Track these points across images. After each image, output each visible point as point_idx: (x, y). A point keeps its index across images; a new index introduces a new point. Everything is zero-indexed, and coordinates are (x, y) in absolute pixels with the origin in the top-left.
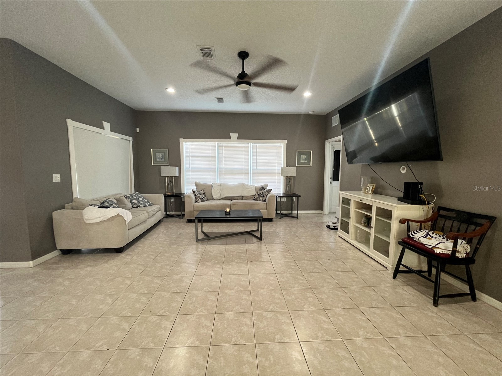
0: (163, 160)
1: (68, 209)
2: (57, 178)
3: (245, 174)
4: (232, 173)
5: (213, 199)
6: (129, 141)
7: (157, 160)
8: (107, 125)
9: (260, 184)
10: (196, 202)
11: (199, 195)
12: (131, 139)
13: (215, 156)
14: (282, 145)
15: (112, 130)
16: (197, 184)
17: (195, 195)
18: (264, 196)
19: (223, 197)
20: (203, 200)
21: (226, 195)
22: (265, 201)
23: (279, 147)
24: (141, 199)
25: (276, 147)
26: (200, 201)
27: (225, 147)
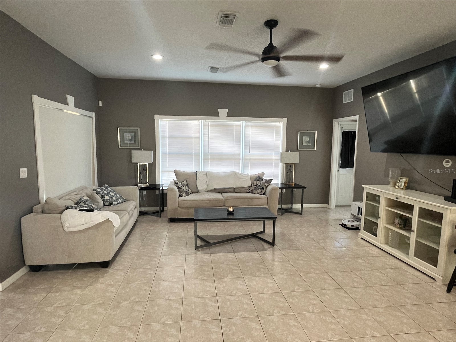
0: (133, 142)
1: (38, 213)
2: (23, 173)
3: (236, 159)
4: (220, 158)
5: (198, 191)
6: (92, 118)
7: (125, 142)
8: (71, 99)
9: (255, 172)
10: (180, 196)
11: (182, 187)
12: (93, 115)
13: (199, 138)
14: (282, 124)
15: (77, 105)
16: (177, 173)
17: (179, 188)
18: (263, 188)
19: (210, 189)
20: (187, 194)
21: (215, 187)
22: (264, 194)
23: (277, 127)
24: (112, 194)
25: (273, 127)
26: (184, 195)
27: (212, 126)
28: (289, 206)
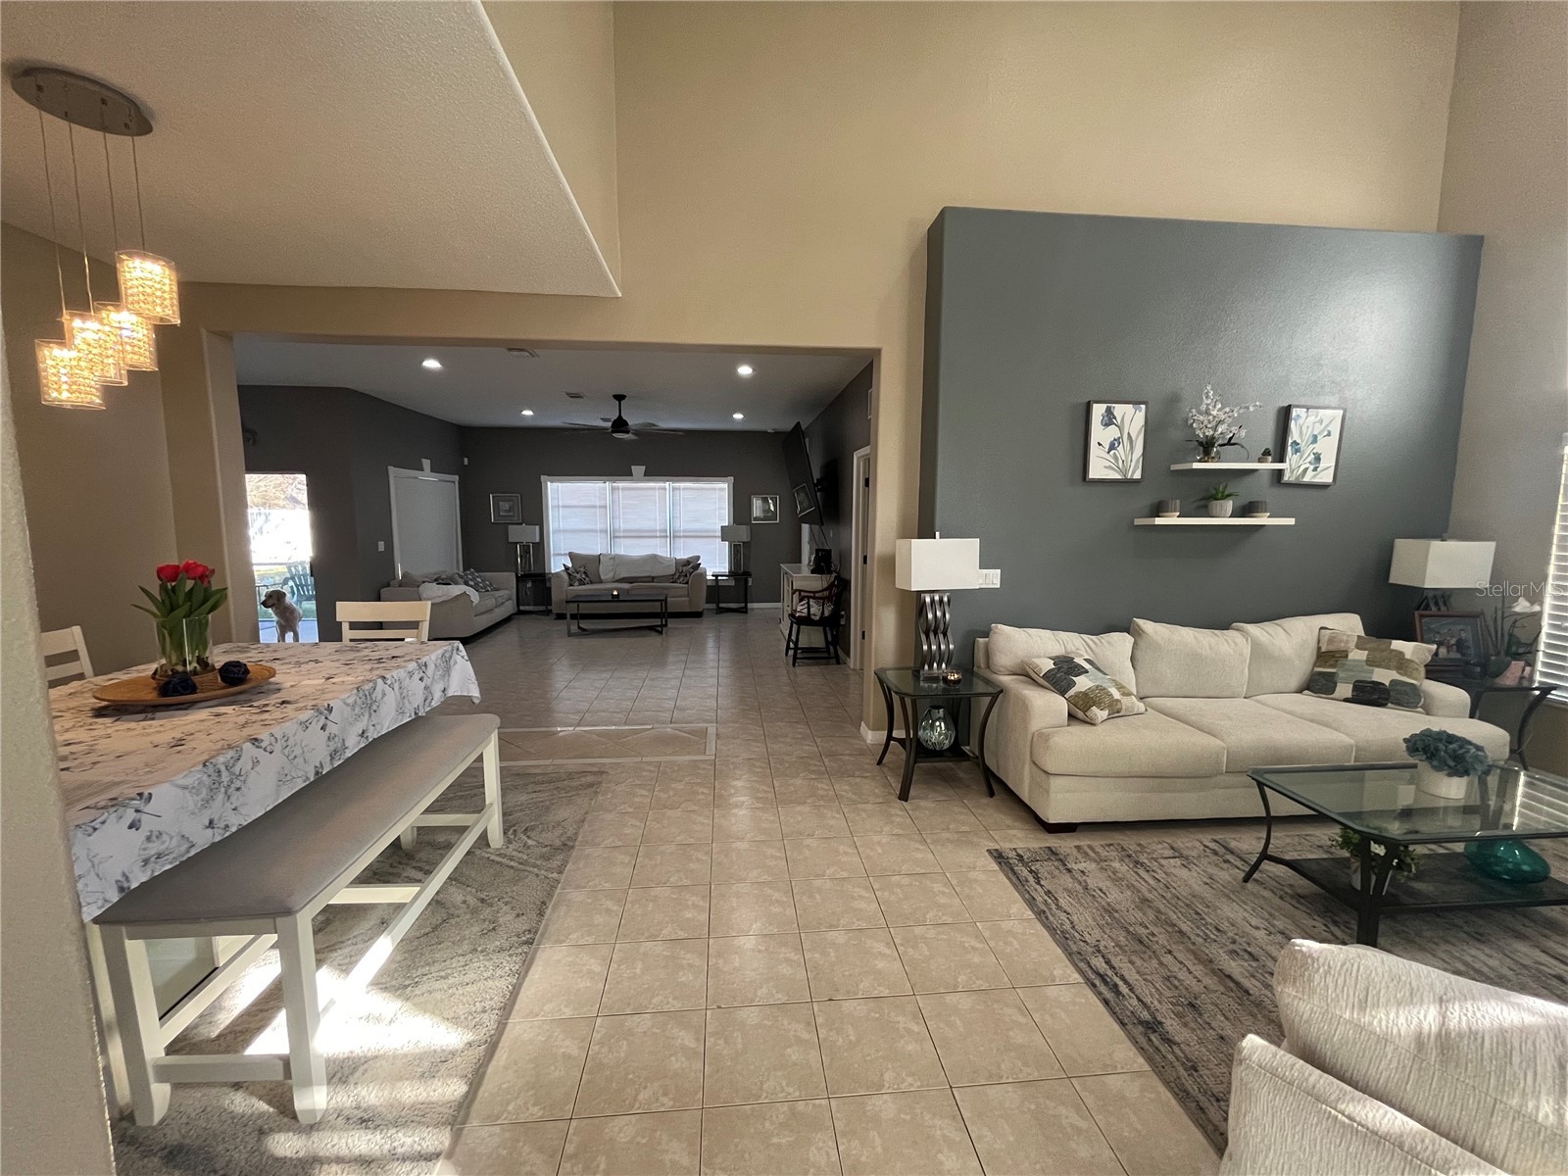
0: (511, 514)
1: (395, 587)
2: (381, 546)
3: (660, 537)
4: (639, 535)
5: (601, 582)
6: (454, 482)
7: (502, 514)
8: (426, 463)
9: (683, 555)
10: (571, 585)
11: (575, 574)
12: (456, 478)
13: (606, 507)
14: (726, 486)
15: (433, 470)
16: (572, 556)
17: (569, 574)
18: (686, 576)
19: (617, 578)
20: (582, 582)
21: (624, 575)
22: (687, 583)
23: (720, 489)
24: (479, 580)
25: (715, 489)
26: (577, 583)
27: (624, 489)
28: (743, 605)
